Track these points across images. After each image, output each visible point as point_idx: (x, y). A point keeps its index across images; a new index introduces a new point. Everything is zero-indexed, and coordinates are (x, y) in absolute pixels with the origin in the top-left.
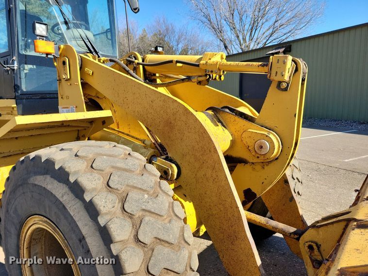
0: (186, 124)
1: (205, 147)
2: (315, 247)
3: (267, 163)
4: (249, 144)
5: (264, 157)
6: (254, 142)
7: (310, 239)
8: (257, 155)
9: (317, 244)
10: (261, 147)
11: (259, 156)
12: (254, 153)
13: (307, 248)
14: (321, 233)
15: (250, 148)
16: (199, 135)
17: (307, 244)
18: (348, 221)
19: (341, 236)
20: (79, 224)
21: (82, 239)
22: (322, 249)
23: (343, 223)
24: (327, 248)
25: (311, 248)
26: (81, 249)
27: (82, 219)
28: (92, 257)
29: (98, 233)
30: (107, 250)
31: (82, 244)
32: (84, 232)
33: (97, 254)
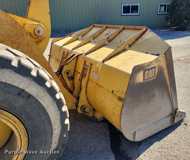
1: (19, 33)
2: (69, 72)
3: (40, 41)
5: (41, 37)
6: (33, 29)
7: (66, 70)
10: (39, 32)
11: (38, 37)
12: (35, 36)
13: (66, 74)
14: (69, 66)
15: (31, 34)
17: (66, 72)
18: (78, 56)
19: (76, 63)
20: (15, 84)
21: (21, 92)
22: (71, 72)
23: (76, 58)
24: (72, 71)
25: (67, 73)
26: (21, 100)
27: (15, 80)
28: (34, 98)
29: (33, 82)
30: (43, 88)
31: (21, 95)
32: (21, 87)
33: (37, 94)
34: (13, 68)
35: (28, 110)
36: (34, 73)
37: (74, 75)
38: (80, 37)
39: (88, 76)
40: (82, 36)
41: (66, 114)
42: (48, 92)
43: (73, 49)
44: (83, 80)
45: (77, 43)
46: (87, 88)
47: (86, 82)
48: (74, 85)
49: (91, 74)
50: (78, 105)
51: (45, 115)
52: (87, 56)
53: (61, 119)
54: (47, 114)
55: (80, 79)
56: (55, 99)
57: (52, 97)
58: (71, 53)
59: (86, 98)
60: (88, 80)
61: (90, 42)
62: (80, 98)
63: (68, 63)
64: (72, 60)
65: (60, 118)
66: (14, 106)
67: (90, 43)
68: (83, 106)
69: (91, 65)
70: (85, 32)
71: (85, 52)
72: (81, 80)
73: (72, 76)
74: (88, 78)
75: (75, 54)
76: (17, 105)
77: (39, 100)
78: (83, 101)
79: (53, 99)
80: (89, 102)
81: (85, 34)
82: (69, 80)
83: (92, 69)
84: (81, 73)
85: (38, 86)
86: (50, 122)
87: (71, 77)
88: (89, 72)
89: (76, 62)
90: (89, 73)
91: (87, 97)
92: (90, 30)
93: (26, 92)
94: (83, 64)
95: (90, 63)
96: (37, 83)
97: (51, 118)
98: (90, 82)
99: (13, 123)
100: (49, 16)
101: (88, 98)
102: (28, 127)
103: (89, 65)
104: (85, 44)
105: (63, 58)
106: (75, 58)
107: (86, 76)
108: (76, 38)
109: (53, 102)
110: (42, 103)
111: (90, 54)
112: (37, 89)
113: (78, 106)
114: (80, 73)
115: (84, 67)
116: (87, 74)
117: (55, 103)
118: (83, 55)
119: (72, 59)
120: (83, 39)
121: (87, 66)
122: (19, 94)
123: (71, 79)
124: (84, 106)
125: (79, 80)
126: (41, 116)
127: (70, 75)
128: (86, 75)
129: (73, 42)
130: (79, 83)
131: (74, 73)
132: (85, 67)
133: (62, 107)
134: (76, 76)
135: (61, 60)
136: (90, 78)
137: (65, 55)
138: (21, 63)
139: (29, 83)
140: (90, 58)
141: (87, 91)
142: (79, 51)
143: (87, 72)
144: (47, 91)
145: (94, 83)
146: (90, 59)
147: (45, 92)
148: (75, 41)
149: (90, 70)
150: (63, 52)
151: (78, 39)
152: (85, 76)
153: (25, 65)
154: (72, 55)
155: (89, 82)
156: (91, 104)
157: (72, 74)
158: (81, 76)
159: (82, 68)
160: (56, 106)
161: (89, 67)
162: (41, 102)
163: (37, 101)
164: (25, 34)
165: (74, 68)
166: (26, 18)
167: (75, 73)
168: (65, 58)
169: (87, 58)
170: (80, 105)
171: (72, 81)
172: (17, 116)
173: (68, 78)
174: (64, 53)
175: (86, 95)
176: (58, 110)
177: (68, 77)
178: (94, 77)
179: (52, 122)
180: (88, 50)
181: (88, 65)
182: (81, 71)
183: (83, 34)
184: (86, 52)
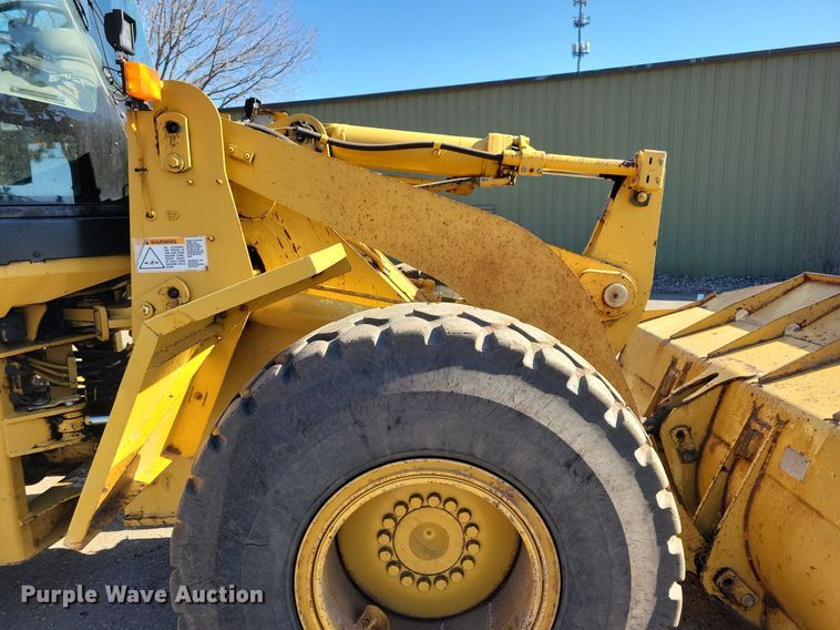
0: (528, 263)
1: (569, 301)
2: (686, 432)
3: (612, 322)
4: (593, 293)
5: (618, 311)
6: (602, 288)
7: (677, 423)
8: (607, 310)
9: (689, 430)
10: (616, 296)
11: (609, 310)
12: (601, 307)
13: (674, 438)
14: (691, 410)
15: (594, 300)
16: (557, 281)
17: (675, 432)
18: (727, 383)
19: (717, 407)
20: (565, 437)
21: (573, 461)
22: (692, 433)
23: (720, 389)
24: (699, 430)
25: (680, 435)
26: (569, 481)
27: (567, 425)
28: (599, 484)
29: (605, 442)
30: (626, 463)
31: (571, 469)
32: (576, 447)
33: (610, 475)
34: (567, 394)
35: (579, 515)
36: (611, 418)
37: (702, 447)
38: (741, 315)
39: (762, 461)
40: (750, 313)
41: (678, 564)
42: (638, 480)
43: (711, 356)
44: (737, 473)
45: (730, 334)
46: (753, 508)
47: (753, 480)
48: (696, 482)
49: (776, 456)
50: (704, 559)
51: (619, 544)
52: (767, 388)
53: (658, 574)
54: (623, 544)
55: (728, 467)
56: (653, 505)
57: (646, 498)
58: (703, 368)
59: (742, 541)
60: (761, 477)
61: (785, 338)
62: (720, 537)
63: (687, 403)
64: (706, 392)
65: (656, 573)
66: (549, 492)
67: (783, 341)
68: (724, 570)
69: (782, 423)
70: (764, 298)
71: (761, 375)
72: (728, 471)
73: (695, 450)
74: (762, 468)
75: (716, 375)
76: (556, 492)
77: (611, 495)
78: (726, 551)
79: (646, 503)
80: (751, 562)
81: (766, 304)
82: (683, 462)
83: (784, 441)
84: (733, 444)
85: (614, 454)
86: (627, 572)
87: (693, 452)
88: (768, 448)
89: (719, 403)
90: (770, 451)
91: (747, 542)
92: (787, 292)
93: (585, 463)
94: (744, 416)
95: (778, 416)
96: (615, 445)
97: (631, 561)
98: (766, 485)
99: (536, 537)
100: (654, 250)
101: (751, 545)
102: (568, 564)
103: (773, 423)
104: (762, 342)
105: (668, 380)
106: (715, 386)
107: (755, 461)
108: (726, 316)
109: (645, 514)
110: (617, 507)
111: (779, 383)
112: (612, 461)
113: (705, 562)
114: (729, 445)
115: (747, 426)
116: (758, 455)
117: (650, 517)
118: (750, 381)
119: (705, 388)
120: (755, 324)
121: (763, 425)
122: (568, 465)
123: (690, 458)
124: (729, 574)
125: (724, 469)
126: (606, 544)
127: (689, 444)
128: (753, 455)
129: (711, 327)
130: (721, 481)
131: (706, 439)
132: (755, 426)
133: (668, 539)
134: (712, 451)
135: (661, 387)
136: (770, 470)
137: (677, 371)
138: (587, 386)
139: (596, 442)
140: (780, 396)
141: (751, 516)
142: (735, 365)
143: (760, 445)
144: (636, 475)
145: (786, 493)
146: (777, 401)
147: (628, 478)
148: (718, 325)
149: (775, 441)
150: (671, 359)
151: (731, 321)
152: (749, 460)
153: (595, 393)
154: (704, 375)
155: (762, 484)
156: (762, 572)
157: (698, 440)
158: (732, 457)
159: (739, 429)
160: (653, 529)
161: (769, 428)
162: (615, 501)
163: (604, 497)
164: (583, 304)
165: (708, 422)
166: (588, 255)
167: (710, 442)
168: (674, 379)
169: (767, 394)
170: (713, 563)
171: (692, 466)
172: (550, 524)
173: (681, 454)
174: (674, 363)
175: (745, 530)
176: (655, 542)
177: (679, 451)
178: (787, 470)
179: (633, 574)
180: (775, 368)
181: (767, 420)
182: (736, 437)
183: (755, 304)
184: (763, 372)
